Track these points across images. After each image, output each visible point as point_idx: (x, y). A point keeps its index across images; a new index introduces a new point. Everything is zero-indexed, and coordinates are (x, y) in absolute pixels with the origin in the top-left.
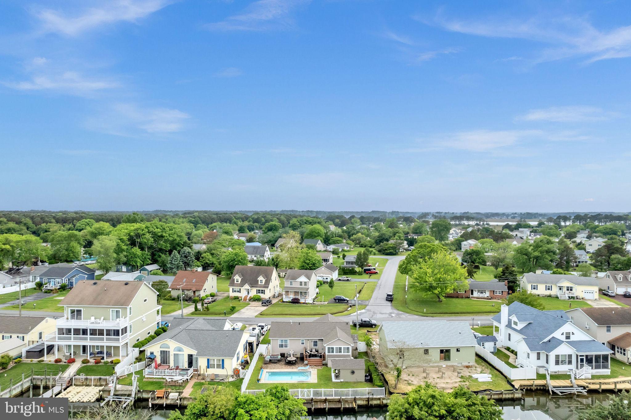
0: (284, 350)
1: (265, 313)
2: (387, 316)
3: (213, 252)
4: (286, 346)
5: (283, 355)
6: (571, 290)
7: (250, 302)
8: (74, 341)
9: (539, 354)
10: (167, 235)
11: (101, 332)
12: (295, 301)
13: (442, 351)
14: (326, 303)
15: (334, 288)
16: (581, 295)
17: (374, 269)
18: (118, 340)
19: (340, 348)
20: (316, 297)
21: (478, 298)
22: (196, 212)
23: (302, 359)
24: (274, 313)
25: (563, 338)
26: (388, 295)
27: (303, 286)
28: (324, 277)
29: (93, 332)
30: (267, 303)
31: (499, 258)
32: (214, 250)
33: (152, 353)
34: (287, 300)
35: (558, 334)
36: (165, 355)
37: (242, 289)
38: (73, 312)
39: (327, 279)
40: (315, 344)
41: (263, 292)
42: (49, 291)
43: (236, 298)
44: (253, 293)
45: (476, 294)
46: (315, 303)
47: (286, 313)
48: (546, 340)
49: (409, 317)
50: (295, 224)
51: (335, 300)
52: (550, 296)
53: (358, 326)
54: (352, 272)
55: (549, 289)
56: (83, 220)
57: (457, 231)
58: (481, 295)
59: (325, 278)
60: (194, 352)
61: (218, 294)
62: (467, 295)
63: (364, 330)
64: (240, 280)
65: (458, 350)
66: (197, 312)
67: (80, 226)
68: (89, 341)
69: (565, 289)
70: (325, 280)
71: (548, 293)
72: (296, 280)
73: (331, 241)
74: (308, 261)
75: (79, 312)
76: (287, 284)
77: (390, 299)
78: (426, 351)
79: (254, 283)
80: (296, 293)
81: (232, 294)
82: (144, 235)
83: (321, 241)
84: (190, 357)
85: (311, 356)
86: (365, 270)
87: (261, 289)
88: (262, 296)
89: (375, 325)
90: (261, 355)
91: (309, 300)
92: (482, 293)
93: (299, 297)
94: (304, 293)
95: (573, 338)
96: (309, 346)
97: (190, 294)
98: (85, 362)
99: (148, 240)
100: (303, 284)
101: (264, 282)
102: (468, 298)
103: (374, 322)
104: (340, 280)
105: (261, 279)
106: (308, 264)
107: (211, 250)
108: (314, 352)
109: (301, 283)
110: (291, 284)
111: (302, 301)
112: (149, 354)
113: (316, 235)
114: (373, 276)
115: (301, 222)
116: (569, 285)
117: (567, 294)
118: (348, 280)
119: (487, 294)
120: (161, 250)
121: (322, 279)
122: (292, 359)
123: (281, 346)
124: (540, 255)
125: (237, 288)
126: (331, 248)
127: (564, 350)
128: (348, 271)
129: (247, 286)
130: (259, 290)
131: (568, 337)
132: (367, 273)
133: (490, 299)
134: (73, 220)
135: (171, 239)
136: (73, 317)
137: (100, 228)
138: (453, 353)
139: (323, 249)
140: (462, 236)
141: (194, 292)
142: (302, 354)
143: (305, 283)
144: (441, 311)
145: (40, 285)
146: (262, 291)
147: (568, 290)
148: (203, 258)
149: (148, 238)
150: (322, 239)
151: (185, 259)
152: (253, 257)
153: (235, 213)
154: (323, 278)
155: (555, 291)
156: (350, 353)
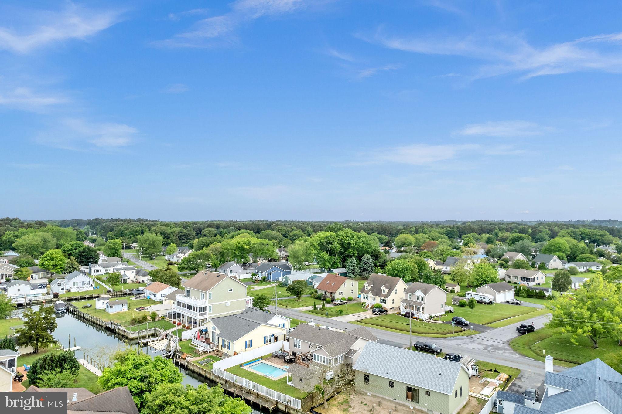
0: (296, 350)
1: (365, 321)
4: (299, 347)
7: (370, 310)
8: (182, 311)
13: (409, 389)
14: (441, 322)
18: (197, 315)
22: (469, 222)
24: (371, 323)
26: (522, 326)
28: (481, 296)
34: (403, 314)
39: (484, 298)
41: (385, 302)
42: (254, 281)
44: (377, 301)
46: (429, 320)
47: (383, 324)
59: (483, 297)
60: (219, 332)
64: (369, 288)
65: (427, 394)
70: (483, 300)
72: (414, 294)
73: (577, 258)
75: (189, 292)
76: (407, 297)
78: (392, 384)
79: (378, 292)
81: (362, 300)
82: (334, 242)
83: (559, 258)
87: (383, 298)
94: (420, 309)
99: (336, 247)
100: (420, 298)
101: (386, 291)
104: (507, 302)
105: (384, 289)
109: (417, 297)
110: (410, 297)
118: (518, 303)
121: (479, 299)
122: (290, 357)
123: (296, 345)
125: (366, 295)
128: (534, 294)
130: (382, 299)
135: (357, 246)
136: (188, 295)
138: (422, 395)
141: (331, 294)
146: (384, 300)
153: (501, 223)
154: (481, 298)
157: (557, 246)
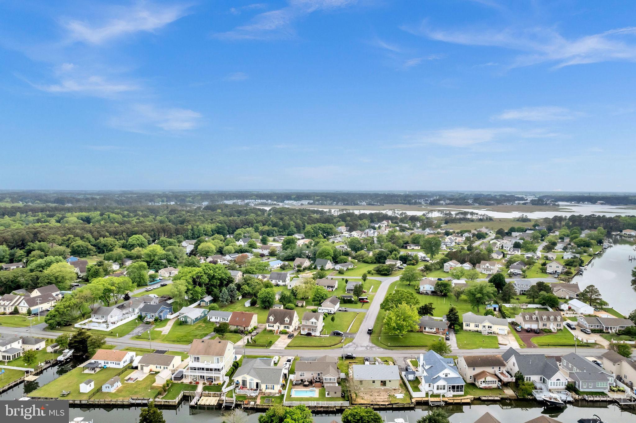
0: (302, 378)
1: (291, 345)
2: (364, 349)
3: (249, 282)
4: (303, 375)
5: (302, 380)
6: (491, 328)
7: (281, 335)
8: (198, 373)
9: (430, 385)
10: (218, 275)
11: (211, 370)
12: (309, 334)
13: (382, 382)
14: (328, 336)
15: (335, 321)
16: (497, 331)
17: (367, 299)
18: (220, 373)
19: (331, 379)
20: (322, 330)
21: (428, 333)
23: (311, 383)
24: (295, 345)
25: (444, 376)
26: (369, 330)
27: (314, 325)
29: (207, 369)
30: (291, 336)
31: (459, 291)
32: (249, 280)
33: (237, 381)
34: (303, 333)
35: (441, 375)
36: (244, 382)
37: (275, 325)
38: (195, 358)
39: (331, 311)
40: (319, 375)
41: (288, 328)
42: (148, 323)
43: (271, 331)
44: (282, 328)
45: (427, 329)
46: (321, 336)
47: (303, 345)
48: (435, 377)
49: (378, 350)
50: (309, 231)
51: (334, 333)
52: (477, 331)
53: (344, 358)
54: (350, 302)
55: (477, 327)
56: (134, 236)
57: (452, 238)
58: (431, 330)
59: (329, 310)
60: (259, 381)
61: (259, 326)
62: (421, 330)
63: (348, 361)
64: (273, 319)
65: (390, 381)
66: (249, 344)
67: (132, 242)
68: (206, 374)
69: (487, 327)
71: (476, 329)
72: (309, 321)
73: (338, 259)
74: (318, 295)
75: (198, 358)
76: (304, 323)
77: (370, 332)
78: (374, 382)
79: (282, 322)
80: (309, 330)
81: (268, 328)
82: (202, 276)
83: (331, 261)
84: (257, 384)
85: (316, 382)
86: (360, 299)
88: (287, 330)
89: (355, 358)
90: (291, 380)
91: (318, 334)
92: (431, 329)
93: (311, 332)
94: (314, 329)
95: (449, 376)
96: (316, 376)
97: (242, 329)
98: (204, 384)
99: (205, 280)
100: (314, 323)
101: (289, 321)
102: (422, 332)
103: (354, 355)
104: (340, 310)
105: (287, 319)
106: (318, 297)
107: (247, 280)
108: (318, 380)
109: (312, 322)
110: (306, 323)
111: (313, 334)
112: (236, 381)
113: (327, 254)
114: (366, 305)
115: (315, 229)
116: (490, 325)
117: (488, 330)
118: (346, 311)
119: (434, 330)
120: (212, 285)
121: (327, 312)
122: (307, 383)
123: (301, 375)
124: (482, 296)
125: (271, 325)
126: (338, 267)
127: (441, 383)
128: (347, 301)
129: (278, 324)
130: (286, 327)
131: (446, 376)
132: (361, 302)
133: (436, 334)
134: (122, 233)
135: (220, 277)
136: (195, 361)
137: (154, 250)
138: (387, 383)
139: (332, 267)
140: (447, 255)
141: (244, 328)
142: (312, 380)
143: (315, 323)
144: (399, 344)
145: (141, 318)
147: (489, 327)
148: (242, 289)
149: (205, 279)
150: (331, 258)
151: (231, 293)
152: (277, 281)
155: (480, 328)
156: (336, 381)
157: (327, 252)
